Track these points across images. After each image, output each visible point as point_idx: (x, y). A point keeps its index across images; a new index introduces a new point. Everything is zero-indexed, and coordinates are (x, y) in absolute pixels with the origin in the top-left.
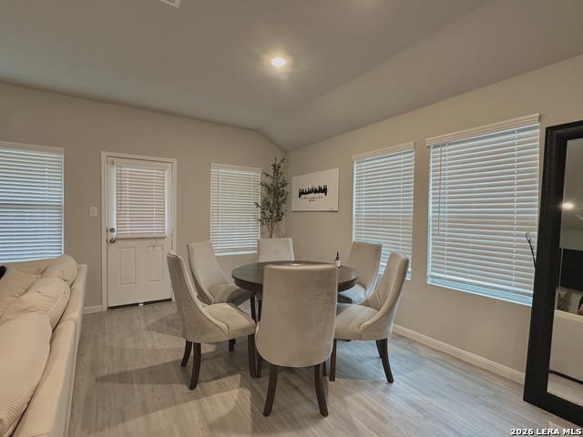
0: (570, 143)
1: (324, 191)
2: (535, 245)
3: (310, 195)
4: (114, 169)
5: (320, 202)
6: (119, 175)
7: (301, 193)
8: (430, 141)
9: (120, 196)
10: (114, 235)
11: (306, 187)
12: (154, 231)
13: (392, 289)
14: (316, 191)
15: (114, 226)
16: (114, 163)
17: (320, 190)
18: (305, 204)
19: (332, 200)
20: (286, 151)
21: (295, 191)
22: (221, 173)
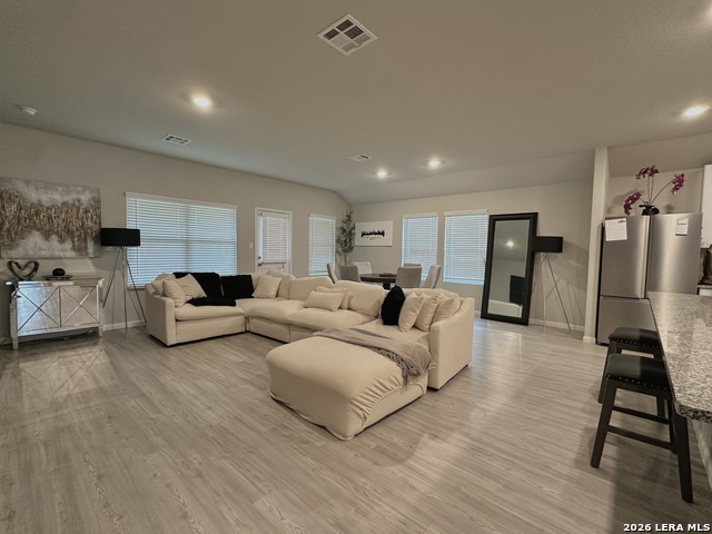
0: (497, 222)
1: (383, 234)
3: (371, 236)
4: (261, 218)
5: (379, 240)
6: (264, 222)
7: (363, 235)
8: (445, 213)
9: (265, 235)
10: (261, 260)
11: (367, 231)
12: (281, 259)
13: (434, 280)
14: (376, 234)
15: (261, 255)
16: (261, 214)
17: (379, 233)
18: (367, 241)
19: (387, 240)
20: (350, 206)
21: (358, 232)
22: (315, 220)
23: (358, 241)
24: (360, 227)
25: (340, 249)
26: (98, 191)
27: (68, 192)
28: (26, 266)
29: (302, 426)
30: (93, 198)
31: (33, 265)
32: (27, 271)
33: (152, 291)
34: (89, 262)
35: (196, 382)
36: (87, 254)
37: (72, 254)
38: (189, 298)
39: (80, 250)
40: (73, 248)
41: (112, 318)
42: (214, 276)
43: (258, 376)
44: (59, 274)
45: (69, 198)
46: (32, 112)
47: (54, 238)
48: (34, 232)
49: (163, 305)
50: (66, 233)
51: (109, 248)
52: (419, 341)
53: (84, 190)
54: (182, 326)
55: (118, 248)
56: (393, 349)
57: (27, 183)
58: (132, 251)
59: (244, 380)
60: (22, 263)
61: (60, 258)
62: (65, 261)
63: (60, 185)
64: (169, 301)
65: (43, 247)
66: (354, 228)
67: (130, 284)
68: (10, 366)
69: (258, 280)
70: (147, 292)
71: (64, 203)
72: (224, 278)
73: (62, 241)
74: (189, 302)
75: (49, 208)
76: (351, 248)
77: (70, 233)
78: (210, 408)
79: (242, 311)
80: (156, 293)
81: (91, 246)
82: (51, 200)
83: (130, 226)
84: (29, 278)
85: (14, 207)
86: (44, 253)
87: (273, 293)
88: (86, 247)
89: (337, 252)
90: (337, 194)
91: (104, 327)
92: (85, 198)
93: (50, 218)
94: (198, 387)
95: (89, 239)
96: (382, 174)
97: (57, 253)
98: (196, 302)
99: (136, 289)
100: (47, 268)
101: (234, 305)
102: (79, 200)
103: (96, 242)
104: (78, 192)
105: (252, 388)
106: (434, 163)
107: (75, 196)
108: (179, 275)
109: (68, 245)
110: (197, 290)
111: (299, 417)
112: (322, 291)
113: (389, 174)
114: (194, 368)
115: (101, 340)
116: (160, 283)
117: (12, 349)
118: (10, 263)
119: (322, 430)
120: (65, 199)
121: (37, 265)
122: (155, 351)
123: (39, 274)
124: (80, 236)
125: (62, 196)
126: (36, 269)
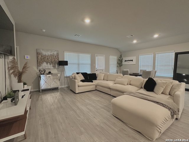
0: (178, 55)
1: (132, 61)
2: (173, 68)
3: (128, 61)
5: (131, 63)
6: (98, 58)
7: (125, 61)
9: (98, 62)
10: (97, 69)
11: (127, 60)
12: (102, 68)
13: (154, 75)
14: (130, 61)
15: (97, 68)
16: (97, 56)
17: (131, 60)
18: (127, 63)
19: (134, 62)
20: (121, 52)
21: (124, 60)
22: (111, 57)
23: (124, 63)
24: (124, 59)
25: (118, 66)
26: (58, 51)
27: (52, 52)
28: (43, 71)
29: (130, 130)
30: (57, 53)
31: (44, 71)
32: (43, 72)
33: (71, 78)
34: (56, 70)
35: (87, 106)
36: (56, 68)
37: (52, 68)
38: (81, 80)
39: (54, 67)
40: (53, 66)
41: (61, 84)
42: (86, 73)
43: (105, 106)
44: (50, 73)
45: (52, 53)
46: (44, 31)
47: (49, 64)
48: (44, 62)
49: (75, 82)
50: (51, 63)
51: (61, 66)
52: (168, 99)
53: (55, 51)
54: (80, 88)
55: (63, 66)
56: (163, 103)
57: (43, 50)
58: (66, 67)
59: (101, 107)
60: (42, 70)
61: (50, 69)
62: (51, 70)
63: (50, 50)
64: (76, 81)
65: (46, 66)
66: (122, 59)
67: (65, 75)
68: (40, 97)
69: (98, 75)
70: (70, 78)
71: (51, 55)
72: (89, 74)
73: (50, 64)
74: (81, 81)
75: (48, 56)
76: (122, 65)
77: (52, 62)
78: (94, 117)
79: (95, 84)
80: (72, 78)
81: (56, 65)
82: (48, 54)
83: (65, 60)
84: (43, 74)
85: (40, 56)
86: (47, 68)
87: (103, 79)
88: (55, 66)
89: (117, 66)
90: (117, 49)
91: (60, 87)
92: (55, 53)
93: (48, 59)
94: (88, 109)
95: (56, 64)
96: (135, 42)
97: (49, 68)
98: (82, 81)
99: (67, 77)
100: (47, 72)
101: (92, 82)
102: (54, 54)
103: (58, 65)
104: (54, 52)
105: (105, 111)
106: (156, 36)
107: (53, 53)
108: (78, 73)
109: (52, 65)
110: (82, 78)
111: (127, 125)
112: (120, 79)
113: (137, 41)
114: (85, 101)
115: (59, 91)
116: (73, 76)
117: (40, 92)
118: (40, 70)
119: (139, 133)
120: (51, 54)
121: (45, 70)
122: (73, 94)
123: (45, 73)
124: (54, 63)
125: (50, 53)
126: (45, 72)
